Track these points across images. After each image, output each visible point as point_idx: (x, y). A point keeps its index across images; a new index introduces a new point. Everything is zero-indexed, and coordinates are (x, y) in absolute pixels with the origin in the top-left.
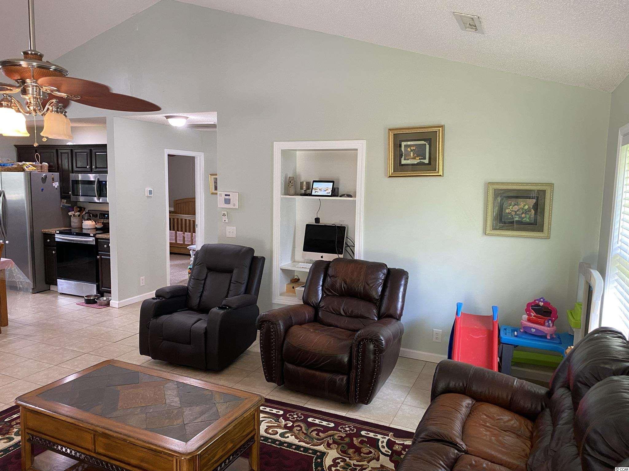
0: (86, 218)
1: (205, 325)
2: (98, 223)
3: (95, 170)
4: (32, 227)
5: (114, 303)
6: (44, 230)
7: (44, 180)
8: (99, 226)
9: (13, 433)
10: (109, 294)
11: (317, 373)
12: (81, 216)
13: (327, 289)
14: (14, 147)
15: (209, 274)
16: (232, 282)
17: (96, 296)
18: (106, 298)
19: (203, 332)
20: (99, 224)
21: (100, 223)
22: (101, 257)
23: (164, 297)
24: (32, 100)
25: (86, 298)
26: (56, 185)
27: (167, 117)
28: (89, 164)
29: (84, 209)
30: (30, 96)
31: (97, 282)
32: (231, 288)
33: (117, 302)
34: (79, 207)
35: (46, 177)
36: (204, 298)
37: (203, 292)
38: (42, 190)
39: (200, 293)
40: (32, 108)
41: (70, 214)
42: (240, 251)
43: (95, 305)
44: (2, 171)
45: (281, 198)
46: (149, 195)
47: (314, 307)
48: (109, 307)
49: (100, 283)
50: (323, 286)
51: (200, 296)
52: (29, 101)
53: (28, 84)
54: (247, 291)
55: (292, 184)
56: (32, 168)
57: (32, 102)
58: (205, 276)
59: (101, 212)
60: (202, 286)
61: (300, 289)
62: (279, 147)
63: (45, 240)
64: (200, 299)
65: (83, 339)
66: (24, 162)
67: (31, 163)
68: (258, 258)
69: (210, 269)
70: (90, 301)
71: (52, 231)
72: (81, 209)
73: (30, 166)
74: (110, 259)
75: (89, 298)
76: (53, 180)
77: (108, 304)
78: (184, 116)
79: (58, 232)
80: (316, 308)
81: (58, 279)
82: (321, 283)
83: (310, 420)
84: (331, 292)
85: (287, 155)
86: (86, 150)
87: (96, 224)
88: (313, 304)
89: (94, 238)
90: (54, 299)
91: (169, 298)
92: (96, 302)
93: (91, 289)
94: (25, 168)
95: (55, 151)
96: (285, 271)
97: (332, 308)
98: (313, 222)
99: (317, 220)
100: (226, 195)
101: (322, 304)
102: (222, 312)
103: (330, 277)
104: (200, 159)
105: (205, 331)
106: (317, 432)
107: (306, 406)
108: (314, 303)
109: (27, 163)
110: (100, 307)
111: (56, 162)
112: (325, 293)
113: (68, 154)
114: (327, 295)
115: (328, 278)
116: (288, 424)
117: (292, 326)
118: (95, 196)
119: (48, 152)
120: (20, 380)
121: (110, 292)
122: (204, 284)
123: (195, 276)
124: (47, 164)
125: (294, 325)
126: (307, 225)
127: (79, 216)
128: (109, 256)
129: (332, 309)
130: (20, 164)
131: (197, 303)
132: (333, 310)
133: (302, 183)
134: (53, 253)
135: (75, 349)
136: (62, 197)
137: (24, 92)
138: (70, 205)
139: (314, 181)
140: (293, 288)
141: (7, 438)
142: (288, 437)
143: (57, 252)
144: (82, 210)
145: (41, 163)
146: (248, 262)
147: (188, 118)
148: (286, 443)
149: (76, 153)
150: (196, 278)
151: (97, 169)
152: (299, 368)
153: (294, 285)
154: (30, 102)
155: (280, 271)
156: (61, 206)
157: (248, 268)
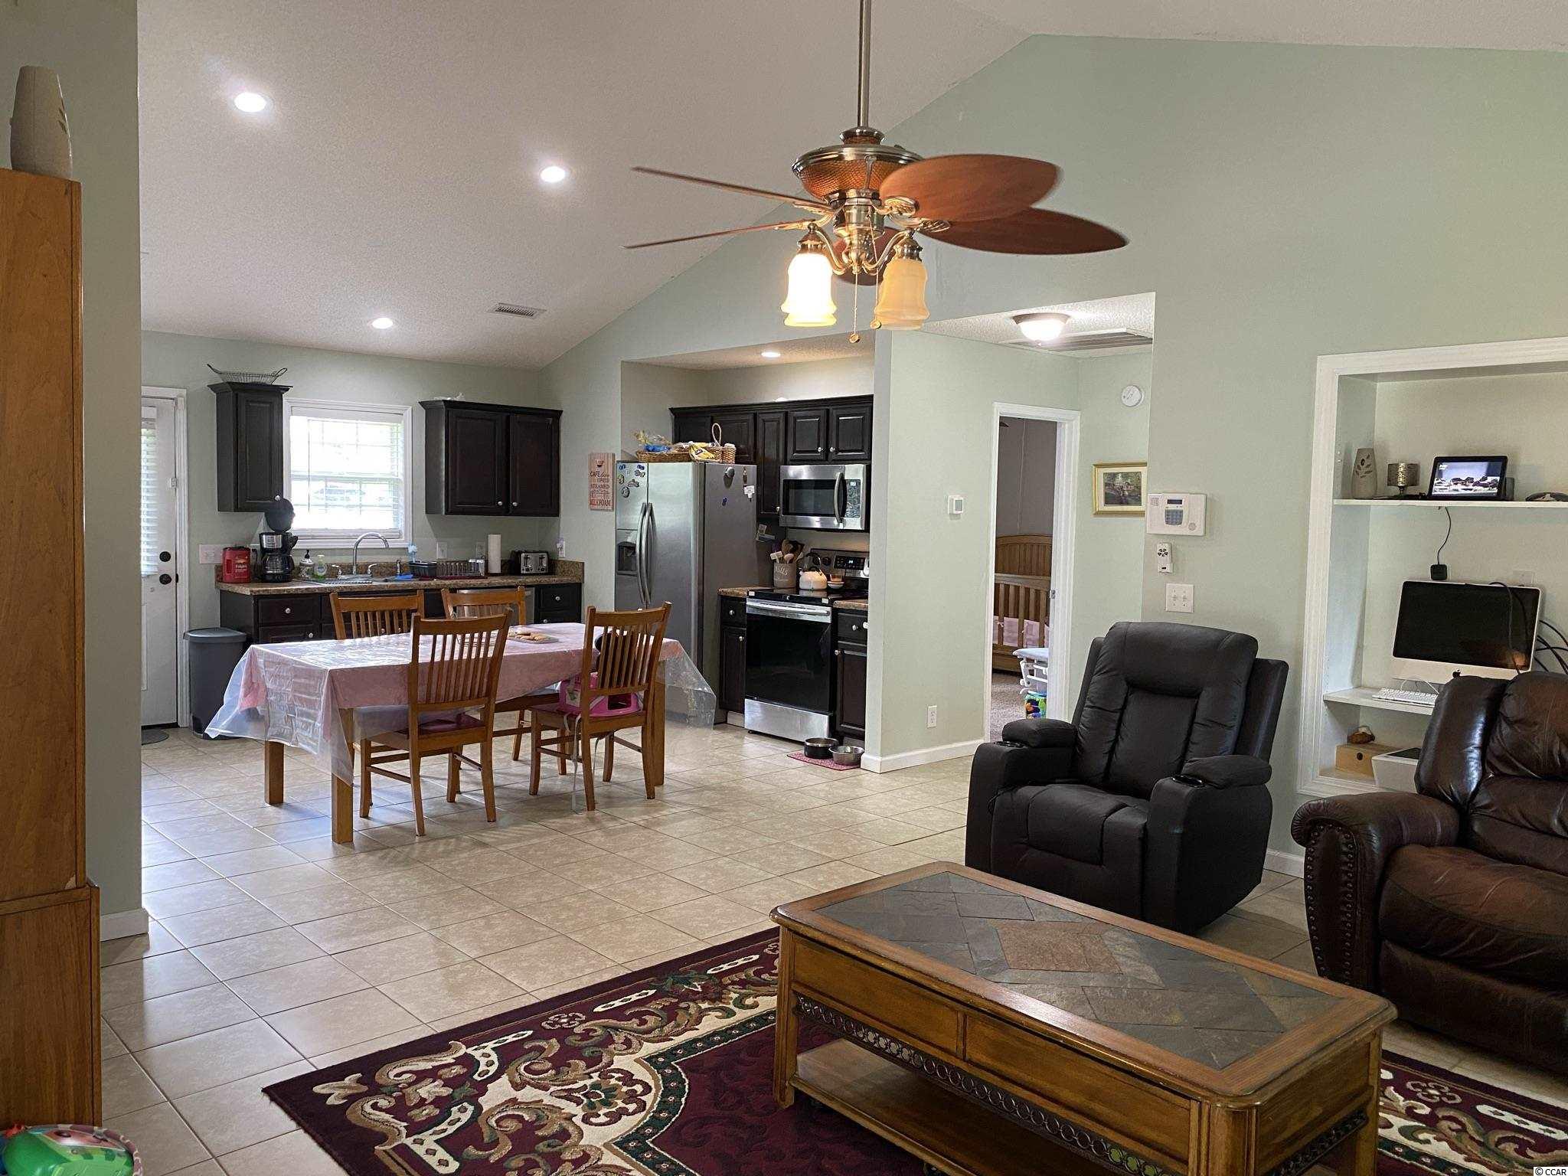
0: (806, 566)
1: (1140, 821)
2: (834, 577)
3: (834, 457)
4: (701, 582)
5: (871, 759)
6: (724, 590)
7: (729, 479)
8: (836, 583)
9: (731, 1002)
10: (858, 742)
11: (1495, 985)
12: (795, 562)
13: (1499, 758)
14: (669, 412)
15: (1131, 698)
16: (1196, 720)
17: (827, 741)
18: (852, 749)
19: (1138, 835)
20: (836, 580)
21: (839, 577)
22: (842, 653)
23: (1026, 743)
24: (855, 237)
25: (808, 744)
26: (750, 491)
27: (1018, 319)
28: (822, 441)
29: (803, 545)
30: (853, 227)
31: (830, 711)
32: (1195, 737)
33: (879, 759)
34: (791, 542)
35: (732, 473)
36: (1120, 757)
37: (1116, 741)
38: (725, 501)
39: (1111, 744)
40: (853, 255)
41: (774, 556)
42: (1217, 643)
43: (827, 762)
44: (650, 462)
45: (1333, 505)
46: (955, 512)
47: (1455, 804)
48: (858, 770)
49: (838, 713)
50: (1484, 747)
51: (1109, 752)
52: (847, 241)
53: (851, 201)
54: (1242, 745)
55: (1367, 470)
56: (705, 456)
57: (855, 242)
58: (1121, 702)
59: (839, 554)
60: (1114, 726)
61: (1385, 759)
62: (1329, 369)
63: (724, 612)
64: (1110, 760)
65: (822, 829)
66: (691, 442)
67: (704, 444)
68: (1270, 664)
69: (1134, 686)
70: (817, 752)
71: (740, 591)
72: (796, 547)
73: (703, 450)
74: (866, 658)
75: (815, 745)
76: (745, 481)
77: (856, 763)
78: (1059, 311)
79: (752, 594)
80: (1464, 808)
81: (747, 698)
82: (1477, 739)
83: (1483, 1109)
84: (1515, 768)
85: (1353, 388)
86: (817, 413)
87: (830, 580)
88: (1453, 796)
89: (829, 609)
90: (738, 741)
91: (1035, 747)
92: (829, 756)
93: (818, 725)
94: (694, 453)
95: (751, 417)
96: (1336, 708)
97: (1521, 812)
98: (1425, 576)
99: (1439, 571)
100: (1170, 502)
101: (1483, 800)
102: (1188, 790)
103: (1510, 724)
104: (1070, 428)
105: (1144, 834)
106: (1517, 1146)
107: (1456, 1071)
108: (1457, 796)
109: (698, 445)
110: (840, 767)
111: (751, 442)
112: (1493, 768)
113: (779, 424)
114: (1500, 775)
115: (1504, 725)
116: (1416, 1109)
117: (1402, 846)
118: (834, 515)
119: (736, 421)
120: (714, 896)
121: (861, 737)
122: (1120, 720)
123: (1095, 701)
124: (733, 446)
125: (1408, 844)
126: (1408, 586)
127: (791, 561)
128: (865, 650)
129: (1518, 816)
130: (684, 445)
131: (1102, 770)
132: (1524, 817)
133: (1393, 468)
134: (739, 639)
135: (810, 848)
136: (760, 519)
137: (842, 221)
138: (773, 537)
139: (1439, 460)
140: (1360, 757)
141: (722, 1009)
142: (1427, 1142)
143: (748, 638)
144: (798, 548)
145: (722, 444)
146: (1243, 670)
147: (1069, 317)
148: (1426, 1155)
149: (795, 419)
150: (1096, 705)
151: (840, 454)
152: (1429, 963)
153: (1362, 750)
154: (851, 244)
155: (1323, 708)
156: (757, 539)
157: (1243, 684)
